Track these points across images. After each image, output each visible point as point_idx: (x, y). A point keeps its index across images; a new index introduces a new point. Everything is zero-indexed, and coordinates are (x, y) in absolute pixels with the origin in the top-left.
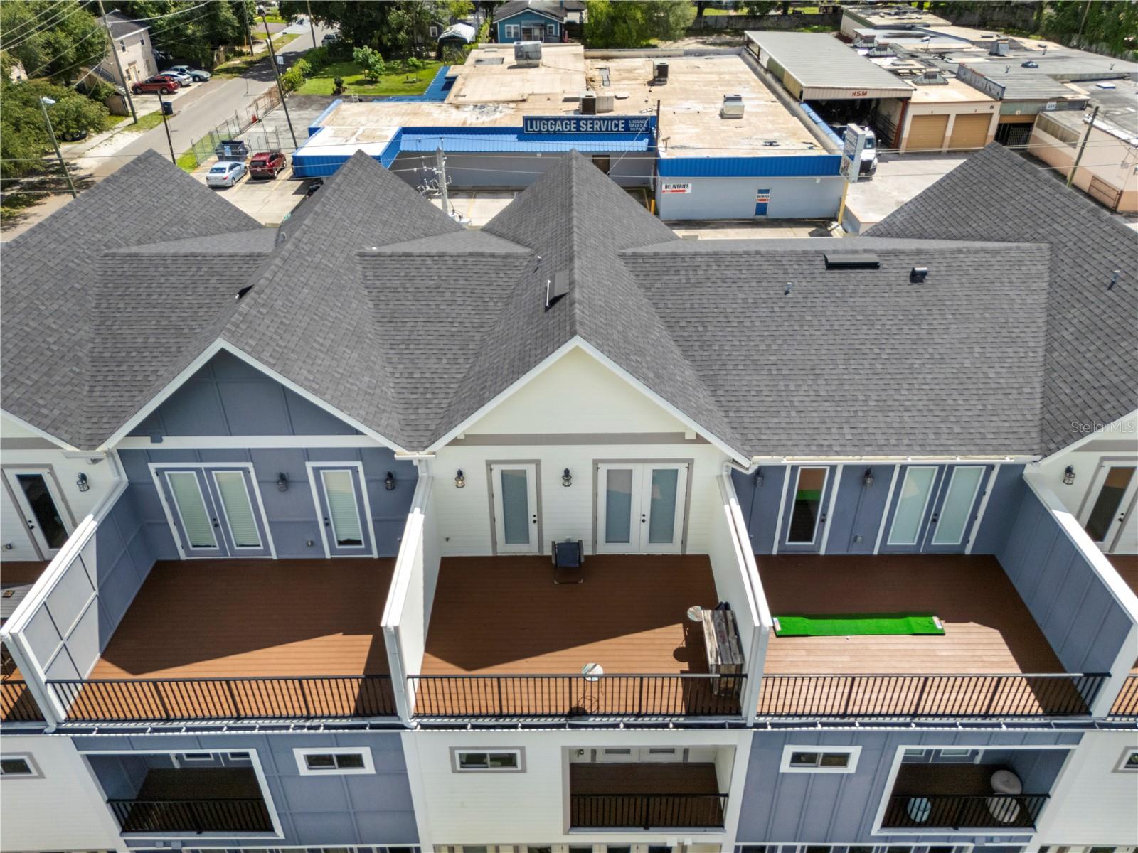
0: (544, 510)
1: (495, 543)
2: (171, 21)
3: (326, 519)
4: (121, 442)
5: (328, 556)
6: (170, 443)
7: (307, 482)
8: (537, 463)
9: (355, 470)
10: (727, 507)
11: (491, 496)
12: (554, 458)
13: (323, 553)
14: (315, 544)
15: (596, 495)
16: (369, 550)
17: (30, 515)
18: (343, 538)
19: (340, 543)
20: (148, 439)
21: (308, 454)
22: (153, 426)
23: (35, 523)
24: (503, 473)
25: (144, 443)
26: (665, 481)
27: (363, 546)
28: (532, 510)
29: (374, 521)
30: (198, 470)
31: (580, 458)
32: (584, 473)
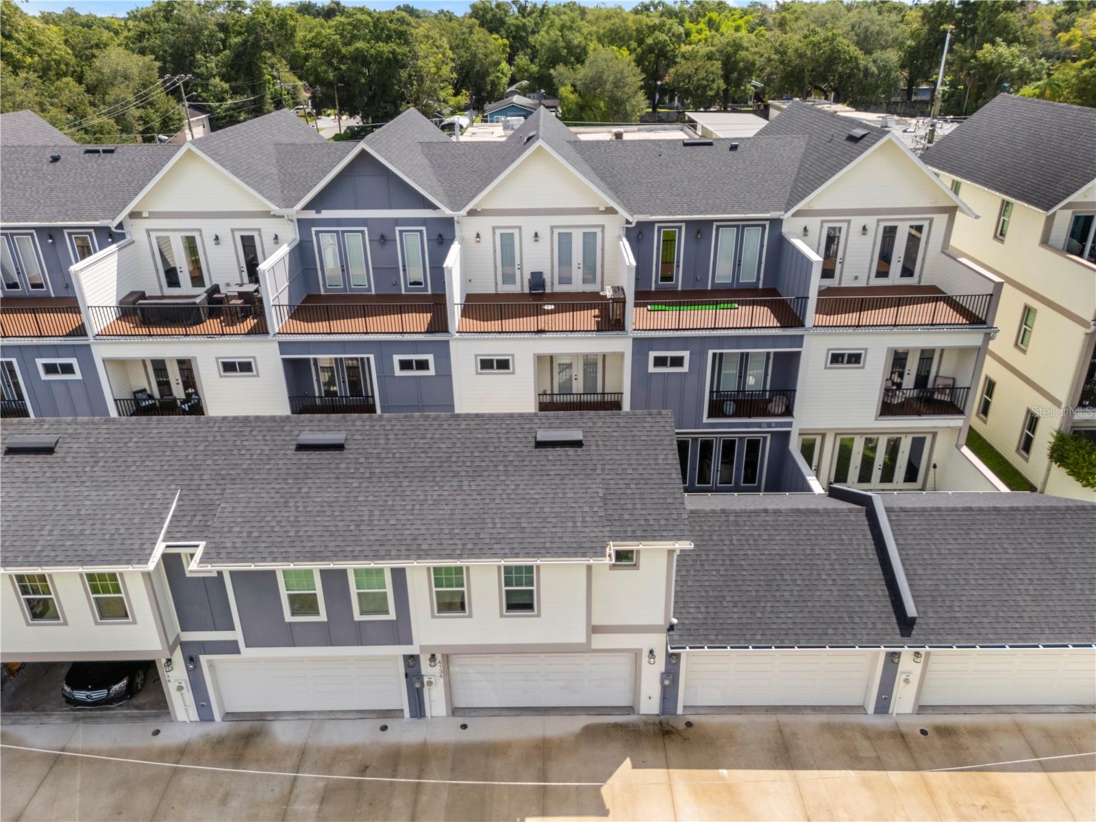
0: (524, 261)
1: (496, 284)
2: (227, 110)
3: (404, 266)
4: (297, 212)
5: (403, 292)
6: (326, 214)
7: (395, 240)
8: (520, 228)
9: (421, 232)
10: (621, 243)
11: (495, 251)
12: (530, 225)
13: (401, 290)
14: (397, 284)
15: (552, 250)
16: (426, 289)
17: (243, 264)
18: (412, 281)
19: (411, 284)
20: (314, 211)
21: (398, 222)
22: (317, 203)
23: (245, 269)
24: (502, 235)
25: (311, 214)
26: (589, 239)
27: (423, 286)
28: (517, 261)
29: (430, 268)
30: (337, 232)
31: (542, 224)
32: (545, 234)
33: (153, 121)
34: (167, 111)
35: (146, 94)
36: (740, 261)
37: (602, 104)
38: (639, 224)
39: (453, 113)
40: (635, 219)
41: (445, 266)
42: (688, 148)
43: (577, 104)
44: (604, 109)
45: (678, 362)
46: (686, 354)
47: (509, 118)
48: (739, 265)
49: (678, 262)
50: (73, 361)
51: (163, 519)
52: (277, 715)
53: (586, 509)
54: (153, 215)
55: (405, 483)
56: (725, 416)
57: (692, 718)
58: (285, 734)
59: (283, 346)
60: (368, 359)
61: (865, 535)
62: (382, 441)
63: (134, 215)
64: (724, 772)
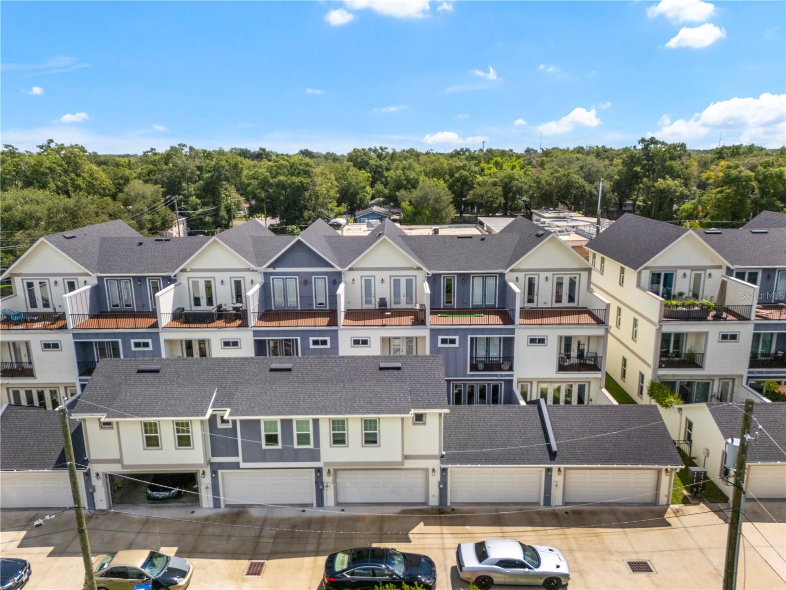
0: (376, 293)
1: (362, 305)
2: (198, 215)
3: (315, 295)
4: (265, 269)
5: (314, 308)
6: (278, 270)
7: (312, 283)
8: (374, 277)
9: (325, 278)
10: (424, 284)
11: (362, 288)
12: (379, 275)
13: (313, 307)
14: (311, 304)
15: (390, 287)
16: (326, 307)
17: (234, 294)
19: (319, 304)
20: (272, 269)
21: (313, 273)
22: (273, 265)
23: (235, 297)
24: (365, 280)
25: (271, 270)
26: (409, 282)
27: (325, 305)
28: (373, 293)
29: (329, 296)
30: (283, 279)
31: (386, 275)
32: (387, 280)
33: (157, 222)
34: (165, 216)
35: (155, 208)
36: (485, 294)
37: (427, 212)
38: (433, 275)
39: (336, 217)
40: (431, 272)
41: (337, 293)
42: (460, 239)
43: (412, 212)
44: (428, 215)
45: (453, 341)
46: (457, 338)
47: (370, 221)
48: (485, 295)
49: (454, 294)
50: (150, 341)
51: (211, 399)
52: (251, 506)
53: (402, 395)
54: (192, 270)
55: (319, 385)
56: (479, 370)
57: (454, 507)
58: (255, 513)
59: (256, 333)
60: (296, 340)
61: (536, 417)
62: (309, 367)
63: (183, 270)
64: (468, 527)
